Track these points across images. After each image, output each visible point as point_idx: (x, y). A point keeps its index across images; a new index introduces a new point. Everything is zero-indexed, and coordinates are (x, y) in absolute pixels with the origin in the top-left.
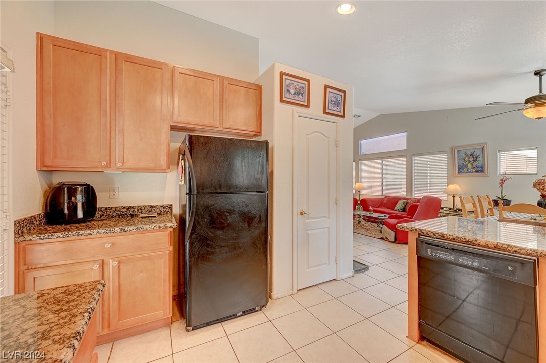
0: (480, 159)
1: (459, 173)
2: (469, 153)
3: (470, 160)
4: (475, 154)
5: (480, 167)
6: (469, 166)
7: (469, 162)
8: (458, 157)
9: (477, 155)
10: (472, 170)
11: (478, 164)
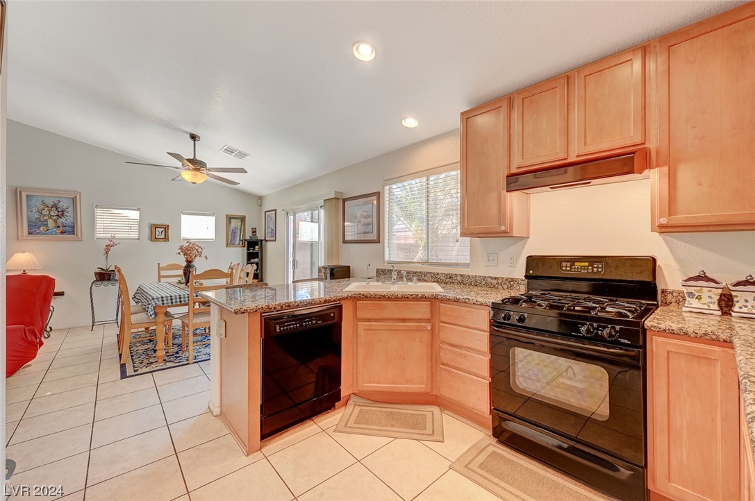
0: (69, 214)
1: (30, 233)
2: (50, 203)
3: (52, 214)
4: (60, 205)
5: (70, 227)
6: (51, 223)
7: (51, 216)
8: (28, 206)
9: (65, 207)
10: (54, 230)
11: (66, 222)
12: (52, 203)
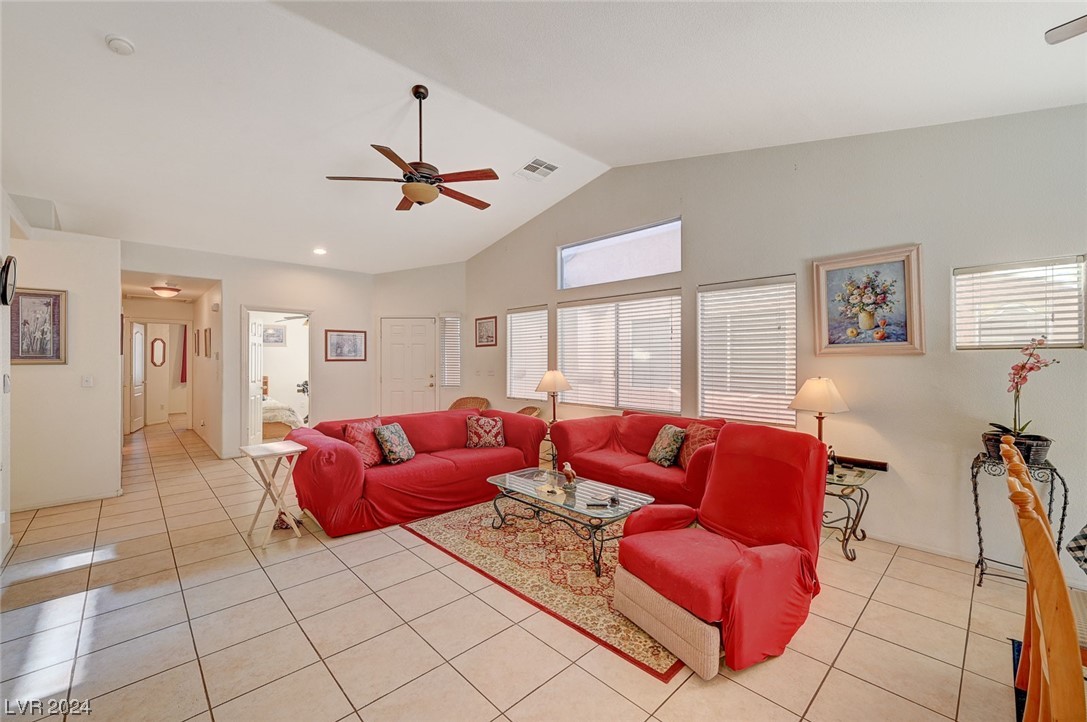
0: (896, 297)
1: (831, 342)
2: (862, 279)
3: (866, 300)
4: (880, 280)
5: (898, 325)
6: (863, 318)
7: (863, 306)
8: (829, 291)
9: (888, 283)
10: (870, 332)
11: (889, 315)
12: (865, 279)
